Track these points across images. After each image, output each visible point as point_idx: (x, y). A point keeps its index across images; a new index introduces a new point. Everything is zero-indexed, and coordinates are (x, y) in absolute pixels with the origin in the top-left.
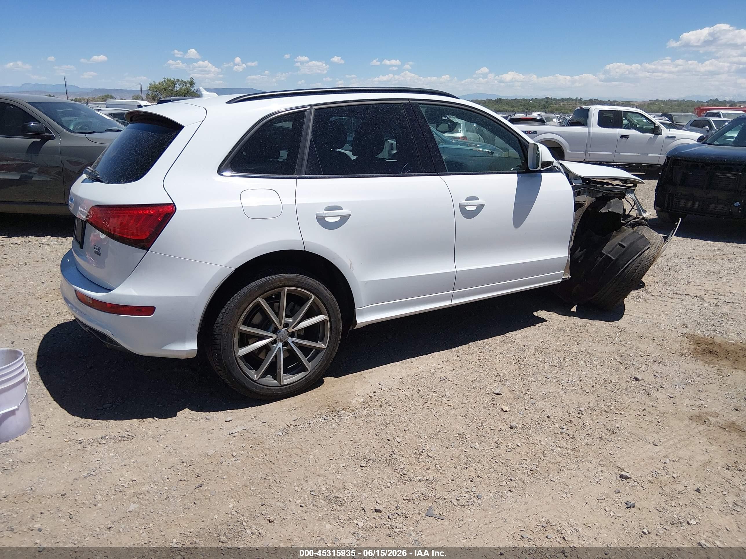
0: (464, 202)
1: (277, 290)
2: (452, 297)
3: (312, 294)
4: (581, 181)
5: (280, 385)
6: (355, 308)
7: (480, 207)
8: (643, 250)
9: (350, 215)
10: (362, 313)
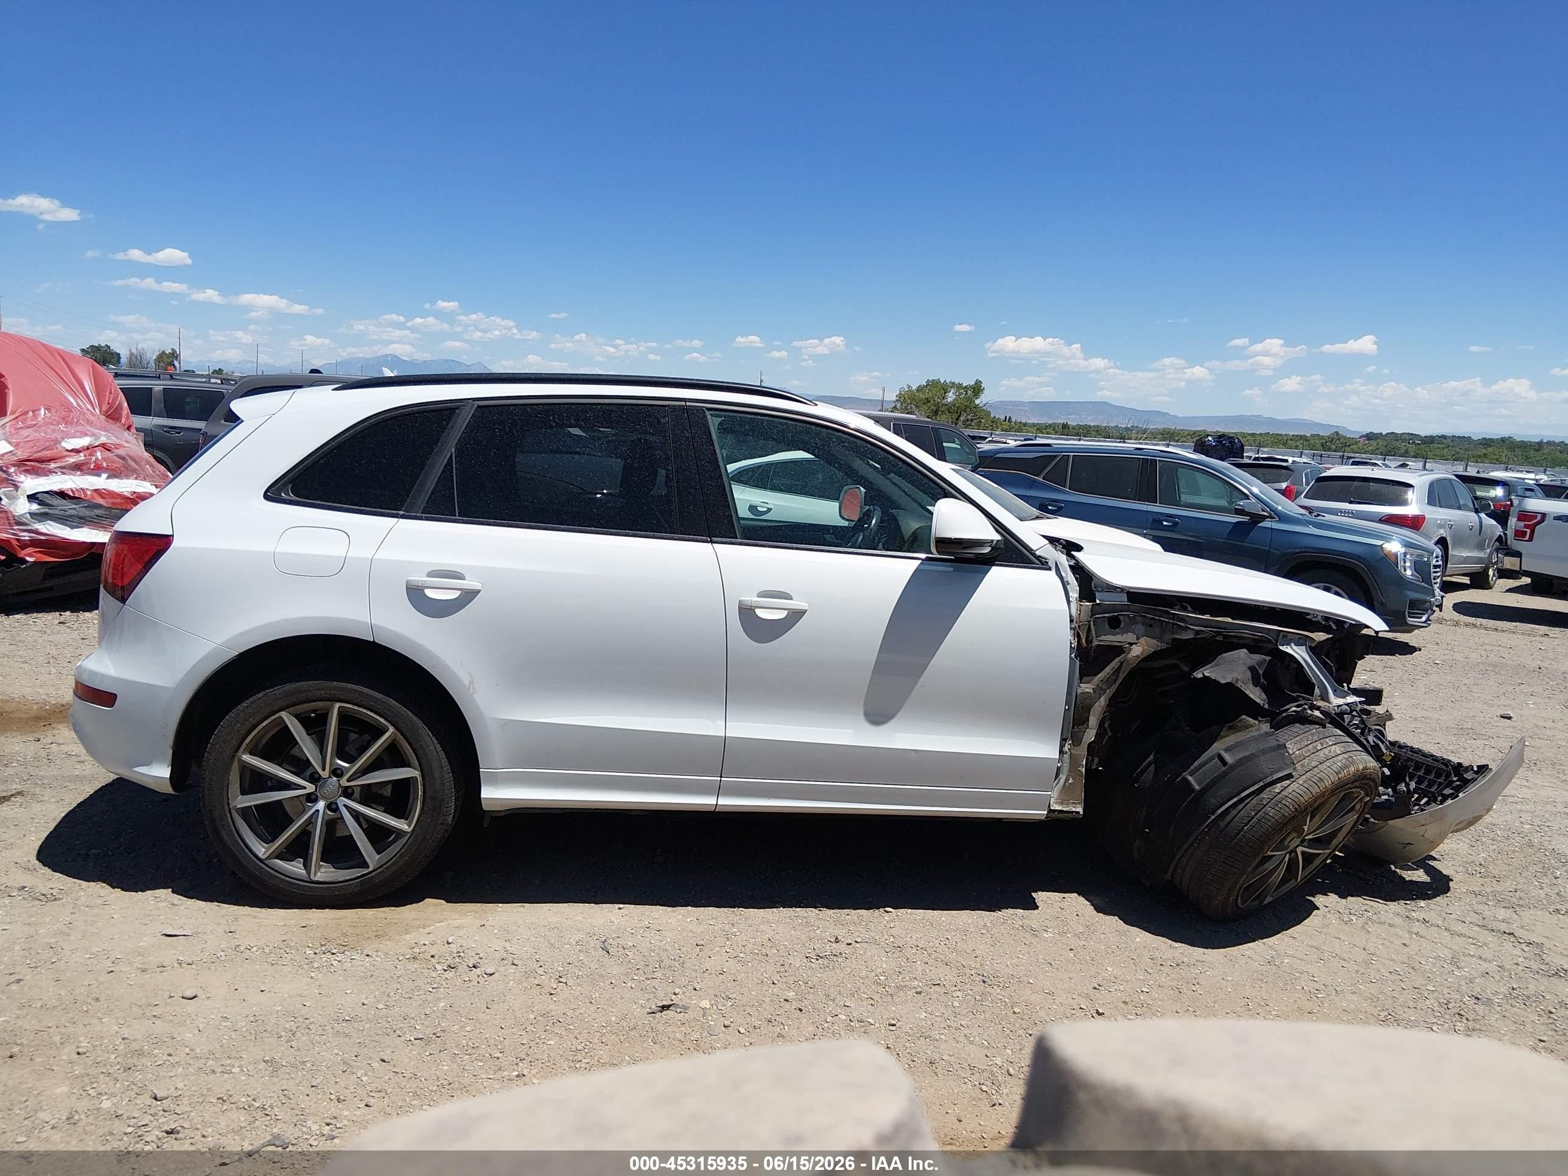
0: (751, 598)
1: (320, 704)
2: (719, 791)
3: (389, 725)
4: (1124, 597)
5: (308, 880)
6: (479, 768)
7: (796, 615)
8: (1269, 780)
9: (478, 592)
10: (495, 781)
